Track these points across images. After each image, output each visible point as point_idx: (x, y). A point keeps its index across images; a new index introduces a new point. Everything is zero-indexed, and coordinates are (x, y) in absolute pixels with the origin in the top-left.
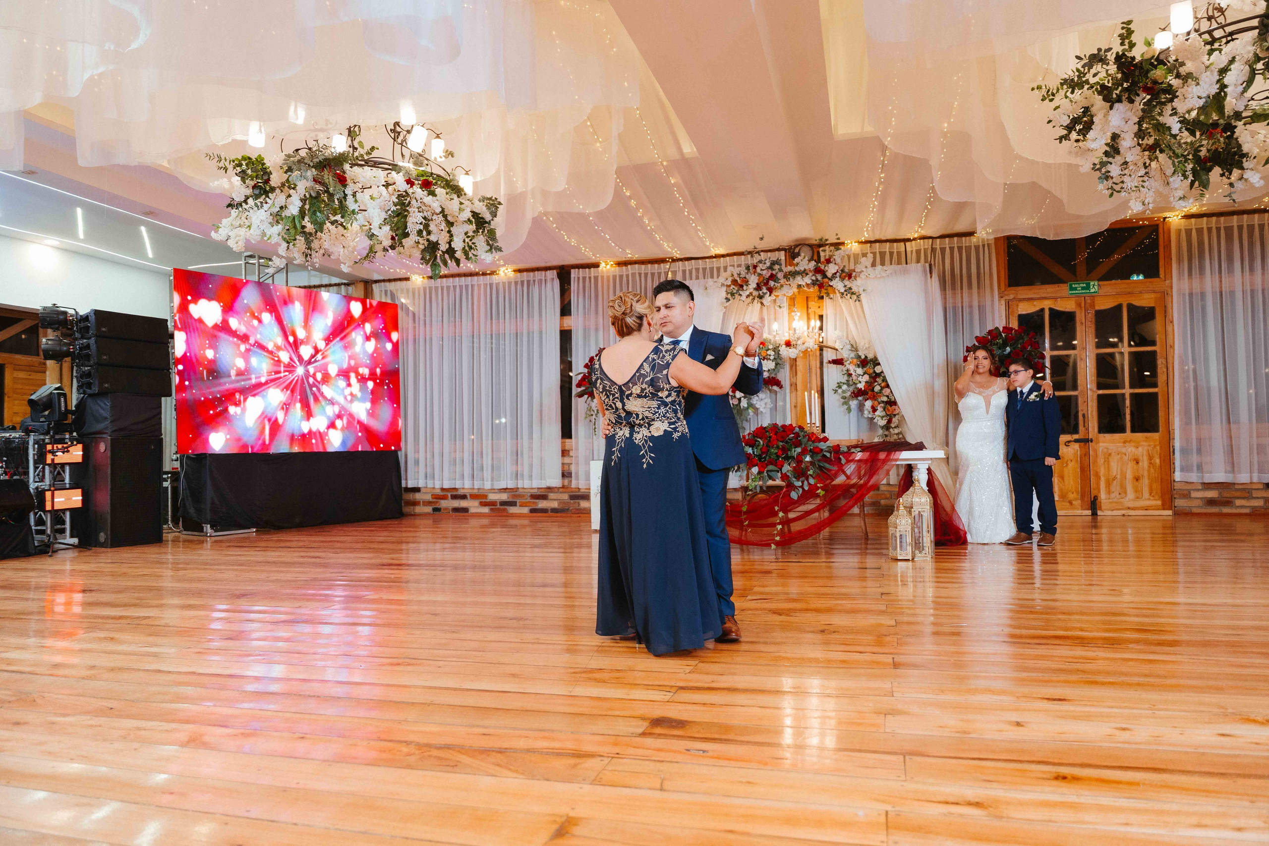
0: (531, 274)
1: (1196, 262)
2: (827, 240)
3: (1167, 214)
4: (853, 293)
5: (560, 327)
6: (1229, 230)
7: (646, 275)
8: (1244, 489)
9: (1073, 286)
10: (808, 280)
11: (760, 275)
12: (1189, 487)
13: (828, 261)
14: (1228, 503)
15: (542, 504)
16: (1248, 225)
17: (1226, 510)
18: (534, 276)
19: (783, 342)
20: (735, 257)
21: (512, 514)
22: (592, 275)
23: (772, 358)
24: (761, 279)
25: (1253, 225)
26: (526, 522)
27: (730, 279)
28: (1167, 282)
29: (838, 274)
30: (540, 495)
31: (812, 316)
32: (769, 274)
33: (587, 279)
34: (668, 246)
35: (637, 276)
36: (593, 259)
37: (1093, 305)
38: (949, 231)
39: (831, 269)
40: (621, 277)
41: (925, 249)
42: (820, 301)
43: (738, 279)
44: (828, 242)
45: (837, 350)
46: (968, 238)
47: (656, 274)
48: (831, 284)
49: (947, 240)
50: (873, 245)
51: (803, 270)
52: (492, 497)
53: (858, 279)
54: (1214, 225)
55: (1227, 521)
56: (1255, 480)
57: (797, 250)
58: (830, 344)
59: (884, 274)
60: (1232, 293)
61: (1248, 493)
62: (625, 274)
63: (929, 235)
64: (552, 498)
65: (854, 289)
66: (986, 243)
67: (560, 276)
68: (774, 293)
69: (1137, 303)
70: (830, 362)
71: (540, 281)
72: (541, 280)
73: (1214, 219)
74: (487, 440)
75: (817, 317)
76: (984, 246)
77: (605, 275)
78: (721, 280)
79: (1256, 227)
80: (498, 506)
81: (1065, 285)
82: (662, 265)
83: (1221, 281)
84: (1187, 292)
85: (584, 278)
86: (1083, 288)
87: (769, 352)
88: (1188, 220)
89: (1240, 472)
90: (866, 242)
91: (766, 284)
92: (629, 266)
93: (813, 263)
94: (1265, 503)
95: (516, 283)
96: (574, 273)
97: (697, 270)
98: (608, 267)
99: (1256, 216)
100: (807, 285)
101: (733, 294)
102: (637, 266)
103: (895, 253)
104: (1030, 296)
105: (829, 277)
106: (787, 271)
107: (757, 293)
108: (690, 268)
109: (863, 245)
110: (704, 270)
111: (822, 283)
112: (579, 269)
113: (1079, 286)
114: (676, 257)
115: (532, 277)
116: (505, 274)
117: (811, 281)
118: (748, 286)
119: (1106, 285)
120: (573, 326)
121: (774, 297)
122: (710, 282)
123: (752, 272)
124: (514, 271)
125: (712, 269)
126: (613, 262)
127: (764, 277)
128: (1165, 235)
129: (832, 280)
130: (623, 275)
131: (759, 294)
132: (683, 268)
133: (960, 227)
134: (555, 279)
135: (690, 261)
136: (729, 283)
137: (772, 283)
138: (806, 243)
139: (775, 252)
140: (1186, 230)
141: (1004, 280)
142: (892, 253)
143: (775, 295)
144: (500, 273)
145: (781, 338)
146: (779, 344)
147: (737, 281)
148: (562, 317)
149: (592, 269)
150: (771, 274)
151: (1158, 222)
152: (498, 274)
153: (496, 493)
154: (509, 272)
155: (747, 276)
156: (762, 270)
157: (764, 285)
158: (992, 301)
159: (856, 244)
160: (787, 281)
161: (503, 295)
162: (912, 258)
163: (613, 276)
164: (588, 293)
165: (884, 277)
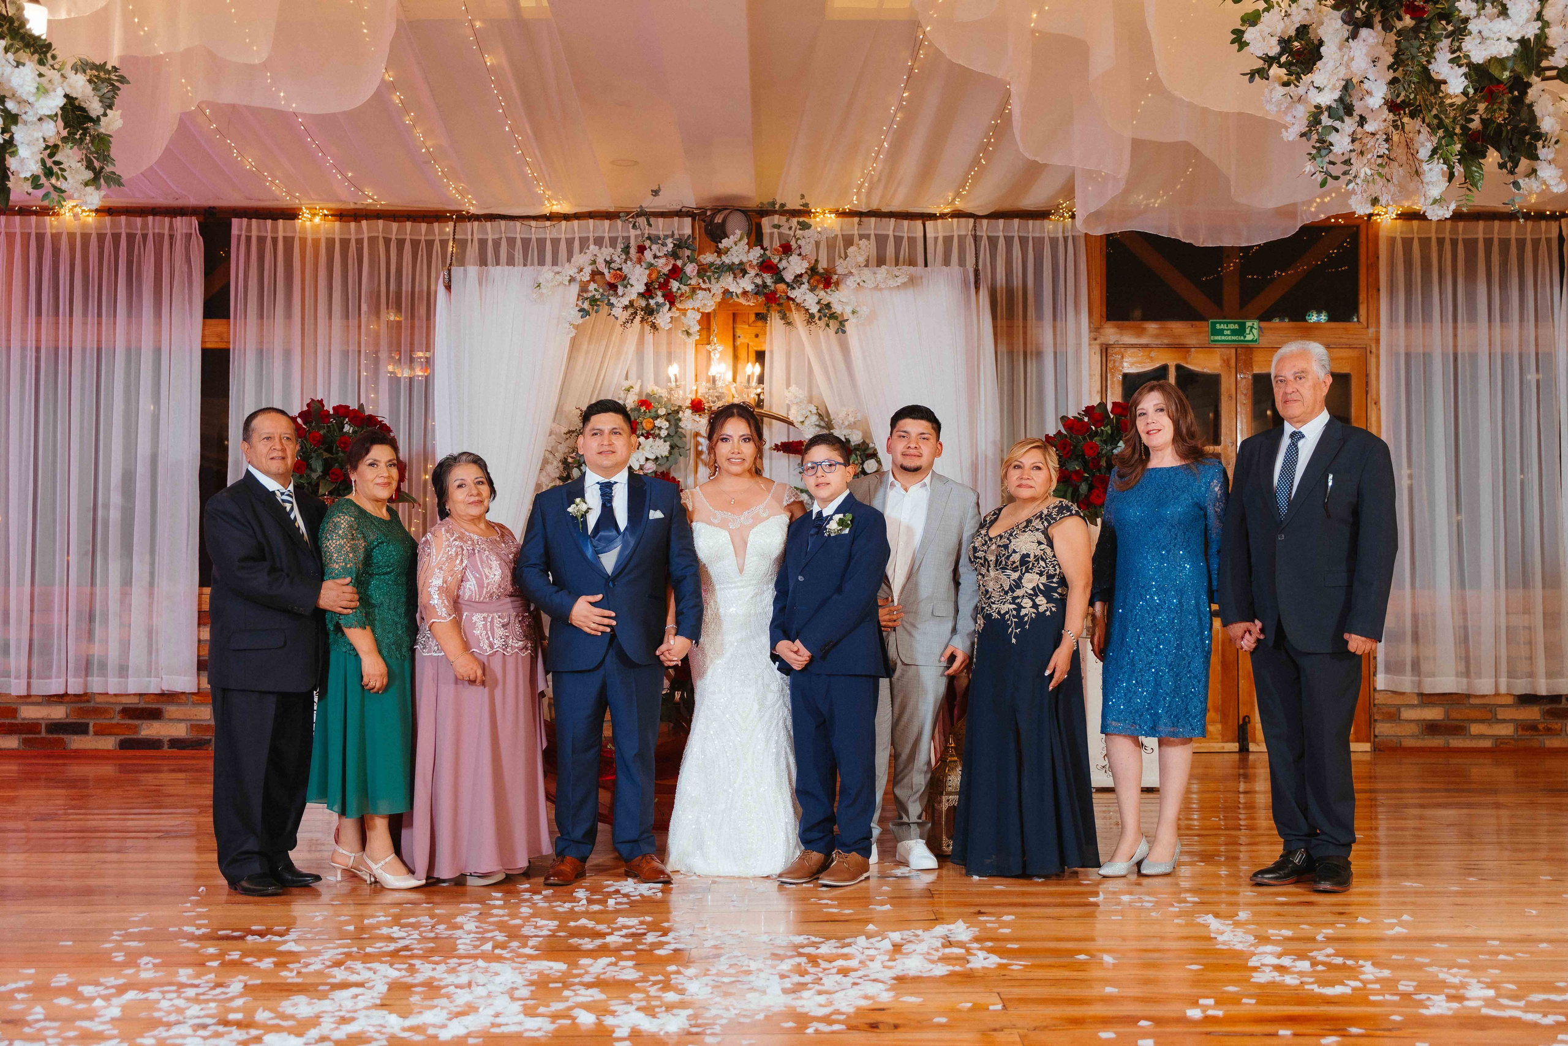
0: (139, 221)
1: (1417, 297)
2: (783, 205)
3: (1375, 209)
4: (833, 316)
5: (203, 342)
6: (1471, 245)
7: (401, 243)
8: (1484, 706)
9: (1218, 326)
10: (747, 284)
11: (650, 266)
12: (1398, 701)
13: (786, 249)
14: (1457, 729)
15: (150, 730)
16: (1501, 241)
17: (1456, 742)
18: (145, 226)
19: (688, 403)
20: (591, 221)
21: (76, 751)
22: (281, 234)
23: (664, 433)
24: (654, 276)
25: (1509, 240)
26: (108, 770)
27: (588, 270)
28: (1372, 330)
29: (805, 279)
30: (143, 710)
31: (743, 353)
32: (670, 267)
33: (269, 243)
34: (455, 188)
35: (381, 242)
36: (285, 200)
37: (1249, 364)
38: (1007, 206)
39: (794, 266)
40: (345, 243)
41: (959, 236)
42: (760, 324)
43: (606, 271)
44: (783, 208)
45: (791, 423)
46: (1038, 222)
47: (423, 244)
48: (791, 294)
49: (1001, 222)
50: (863, 219)
51: (737, 261)
52: (28, 713)
53: (842, 287)
54: (1447, 236)
55: (1456, 761)
56: (1503, 690)
57: (718, 219)
58: (778, 410)
59: (892, 283)
60: (1474, 356)
61: (1491, 711)
62: (353, 237)
63: (970, 210)
64: (174, 716)
65: (837, 308)
66: (1070, 234)
67: (204, 229)
68: (678, 305)
70: (777, 448)
71: (159, 238)
72: (161, 236)
74: (20, 584)
75: (753, 356)
76: (1066, 239)
77: (309, 236)
78: (570, 270)
79: (1513, 244)
80: (43, 734)
81: (1204, 323)
82: (436, 225)
83: (1455, 336)
84: (1402, 351)
85: (261, 240)
86: (1234, 332)
87: (658, 423)
88: (1408, 223)
89: (1479, 676)
90: (852, 214)
91: (664, 286)
92: (364, 223)
93: (757, 252)
94: (1516, 730)
95: (101, 237)
96: (238, 226)
97: (511, 242)
99: (1514, 224)
100: (745, 293)
101: (593, 301)
102: (381, 222)
103: (905, 239)
104: (1143, 341)
105: (788, 280)
106: (704, 262)
107: (643, 303)
108: (496, 236)
109: (846, 220)
110: (526, 242)
111: (774, 293)
112: (250, 218)
113: (1227, 327)
114: (468, 213)
115: (139, 225)
116: (75, 215)
117: (753, 286)
118: (626, 287)
119: (1271, 329)
120: (234, 343)
121: (677, 314)
122: (546, 273)
123: (635, 259)
124: (97, 211)
125: (541, 242)
126: (328, 210)
127: (659, 272)
128: (1370, 245)
129: (794, 288)
130: (349, 240)
131: (648, 305)
132: (481, 236)
133: (1031, 201)
134: (194, 237)
135: (496, 223)
136: (588, 278)
137: (674, 285)
138: (737, 204)
139: (676, 219)
140: (1403, 239)
141: (1099, 308)
142: (898, 240)
143: (678, 309)
144: (62, 211)
145: (685, 395)
146: (680, 407)
147: (603, 274)
148: (209, 321)
149: (281, 221)
150: (675, 266)
151: (1359, 221)
152: (58, 215)
153: (39, 704)
154: (83, 211)
155: (624, 266)
156: (655, 257)
157: (659, 288)
158: (1078, 345)
159: (833, 216)
160: (704, 282)
161: (68, 262)
162: (936, 252)
163: (327, 239)
164: (270, 271)
165: (890, 289)
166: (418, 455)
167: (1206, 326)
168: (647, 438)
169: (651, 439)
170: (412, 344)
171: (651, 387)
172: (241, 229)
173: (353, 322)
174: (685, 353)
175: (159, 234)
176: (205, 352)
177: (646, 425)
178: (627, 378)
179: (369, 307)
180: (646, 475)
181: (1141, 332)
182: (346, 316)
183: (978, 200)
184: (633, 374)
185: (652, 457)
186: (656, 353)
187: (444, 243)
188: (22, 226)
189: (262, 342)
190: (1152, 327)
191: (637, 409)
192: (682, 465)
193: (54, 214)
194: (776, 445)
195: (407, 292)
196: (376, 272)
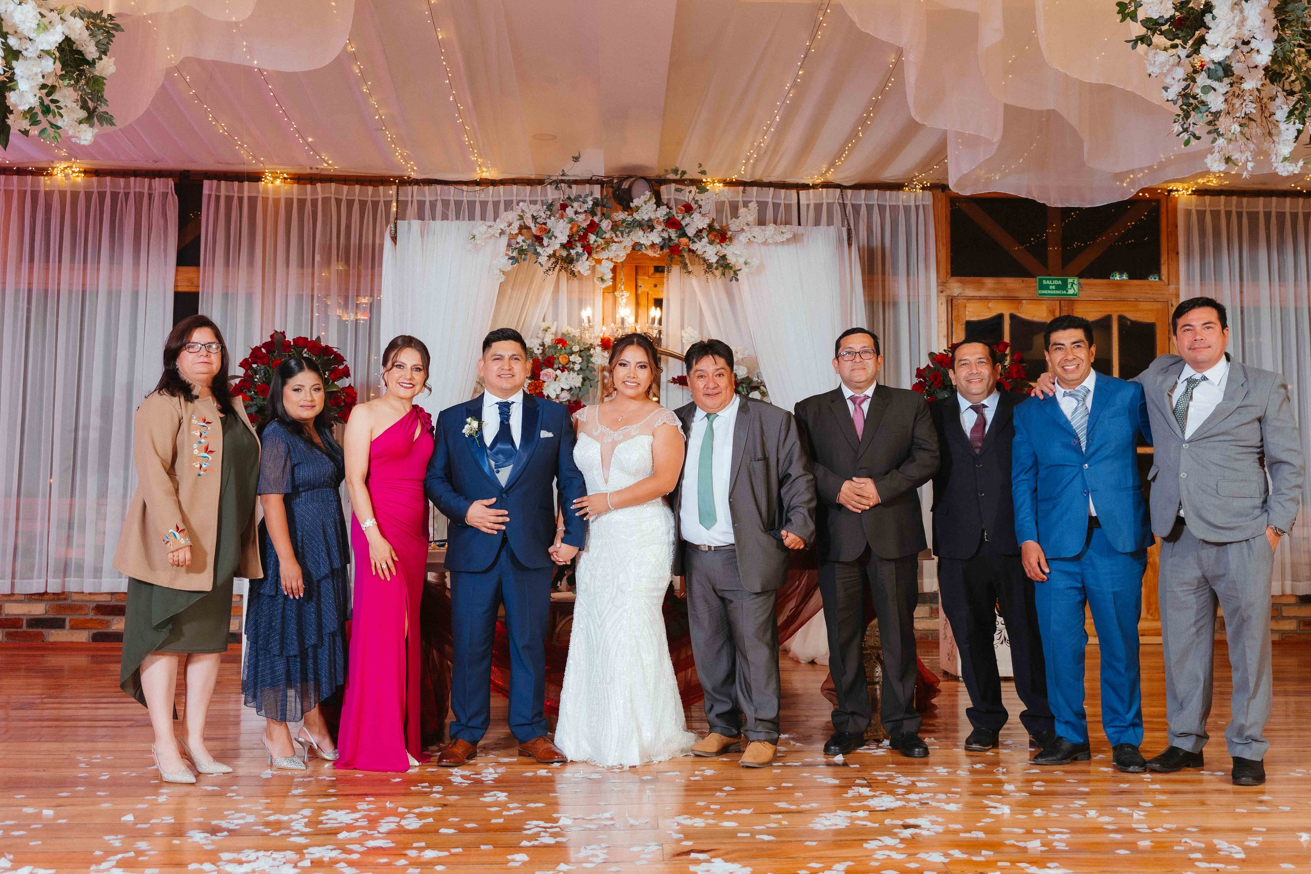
0: (122, 181)
1: (1210, 260)
2: (684, 173)
3: (1171, 186)
4: (728, 266)
5: (176, 286)
6: (1252, 217)
7: (350, 203)
9: (1044, 282)
10: (655, 237)
11: (571, 221)
13: (688, 209)
16: (1277, 213)
18: (127, 185)
19: (599, 342)
20: (515, 187)
22: (246, 194)
23: (577, 367)
24: (574, 230)
25: (1285, 213)
27: (516, 225)
28: (1172, 287)
29: (704, 234)
31: (643, 301)
32: (588, 222)
33: (235, 201)
34: (400, 154)
35: (333, 202)
36: (250, 164)
38: (870, 179)
39: (696, 222)
40: (302, 202)
41: (828, 204)
42: (658, 275)
43: (532, 225)
44: (686, 177)
46: (894, 193)
47: (369, 204)
48: (693, 247)
49: (863, 192)
50: (748, 188)
51: (646, 218)
52: (12, 610)
53: (735, 241)
54: (1234, 209)
57: (625, 185)
58: (674, 348)
59: (780, 239)
60: (1257, 310)
62: (309, 198)
63: (839, 181)
65: (731, 259)
67: (179, 190)
68: (595, 256)
69: (1132, 316)
70: (674, 381)
71: (139, 196)
72: (141, 194)
73: (1234, 199)
75: (652, 302)
76: (917, 207)
77: (271, 196)
78: (501, 225)
79: (1288, 216)
81: (1032, 279)
82: (381, 188)
83: (1241, 292)
85: (229, 199)
86: (1058, 287)
87: (572, 358)
88: (1201, 198)
90: (738, 183)
91: (583, 238)
92: (319, 185)
93: (663, 210)
94: (1298, 625)
95: (88, 195)
96: (208, 187)
97: (446, 203)
98: (278, 182)
99: (1288, 200)
100: (653, 245)
101: (521, 251)
102: (333, 185)
103: (782, 205)
104: (983, 293)
105: (690, 235)
106: (617, 219)
107: (564, 254)
108: (433, 198)
109: (732, 188)
110: (458, 204)
111: (677, 246)
112: (219, 180)
113: (1052, 283)
114: (409, 178)
115: (122, 186)
116: (66, 176)
117: (660, 239)
118: (550, 238)
119: (1088, 285)
120: (203, 286)
121: (593, 263)
122: (480, 227)
123: (557, 215)
124: (86, 172)
125: (471, 204)
126: (287, 174)
127: (579, 226)
128: (1170, 215)
129: (694, 242)
130: (306, 200)
131: (569, 255)
132: (419, 198)
133: (890, 174)
134: (170, 196)
135: (433, 187)
136: (516, 231)
137: (592, 238)
138: (640, 174)
139: (588, 186)
140: (1198, 211)
141: (945, 265)
142: (776, 206)
143: (594, 259)
144: (55, 172)
145: (595, 335)
146: (591, 345)
147: (529, 228)
148: (181, 268)
149: (246, 183)
150: (592, 222)
151: (1161, 196)
152: (51, 175)
153: (21, 601)
154: (74, 172)
155: (548, 221)
156: (576, 213)
157: (579, 240)
158: (928, 297)
159: (721, 185)
160: (616, 236)
161: (59, 214)
162: (808, 215)
163: (286, 199)
164: (236, 226)
165: (776, 244)
166: (362, 385)
167: (1034, 282)
168: (563, 371)
169: (566, 372)
170: (358, 290)
171: (565, 328)
172: (211, 189)
173: (308, 271)
174: (594, 300)
175: (140, 192)
176: (178, 296)
177: (562, 360)
178: (544, 321)
179: (322, 258)
180: (561, 403)
181: (980, 286)
182: (301, 265)
183: (845, 174)
184: (549, 318)
185: (568, 387)
186: (570, 300)
187: (388, 204)
188: (19, 184)
189: (227, 287)
190: (989, 282)
191: (554, 346)
192: (591, 395)
193: (48, 174)
194: (673, 379)
195: (355, 245)
196: (328, 228)
